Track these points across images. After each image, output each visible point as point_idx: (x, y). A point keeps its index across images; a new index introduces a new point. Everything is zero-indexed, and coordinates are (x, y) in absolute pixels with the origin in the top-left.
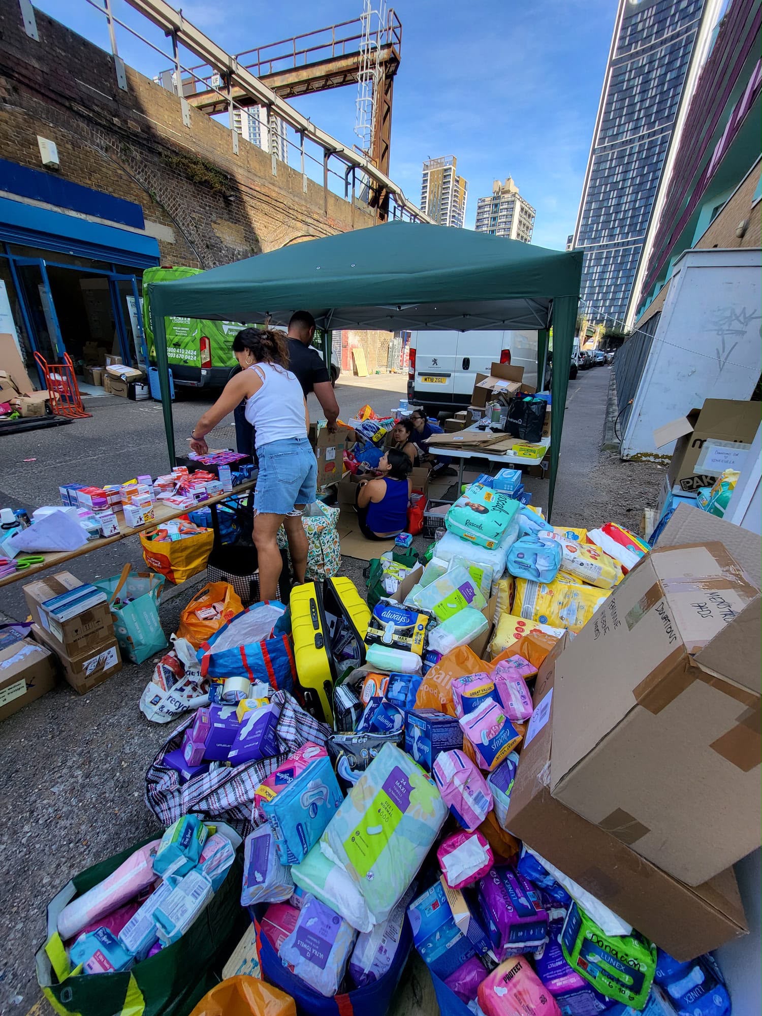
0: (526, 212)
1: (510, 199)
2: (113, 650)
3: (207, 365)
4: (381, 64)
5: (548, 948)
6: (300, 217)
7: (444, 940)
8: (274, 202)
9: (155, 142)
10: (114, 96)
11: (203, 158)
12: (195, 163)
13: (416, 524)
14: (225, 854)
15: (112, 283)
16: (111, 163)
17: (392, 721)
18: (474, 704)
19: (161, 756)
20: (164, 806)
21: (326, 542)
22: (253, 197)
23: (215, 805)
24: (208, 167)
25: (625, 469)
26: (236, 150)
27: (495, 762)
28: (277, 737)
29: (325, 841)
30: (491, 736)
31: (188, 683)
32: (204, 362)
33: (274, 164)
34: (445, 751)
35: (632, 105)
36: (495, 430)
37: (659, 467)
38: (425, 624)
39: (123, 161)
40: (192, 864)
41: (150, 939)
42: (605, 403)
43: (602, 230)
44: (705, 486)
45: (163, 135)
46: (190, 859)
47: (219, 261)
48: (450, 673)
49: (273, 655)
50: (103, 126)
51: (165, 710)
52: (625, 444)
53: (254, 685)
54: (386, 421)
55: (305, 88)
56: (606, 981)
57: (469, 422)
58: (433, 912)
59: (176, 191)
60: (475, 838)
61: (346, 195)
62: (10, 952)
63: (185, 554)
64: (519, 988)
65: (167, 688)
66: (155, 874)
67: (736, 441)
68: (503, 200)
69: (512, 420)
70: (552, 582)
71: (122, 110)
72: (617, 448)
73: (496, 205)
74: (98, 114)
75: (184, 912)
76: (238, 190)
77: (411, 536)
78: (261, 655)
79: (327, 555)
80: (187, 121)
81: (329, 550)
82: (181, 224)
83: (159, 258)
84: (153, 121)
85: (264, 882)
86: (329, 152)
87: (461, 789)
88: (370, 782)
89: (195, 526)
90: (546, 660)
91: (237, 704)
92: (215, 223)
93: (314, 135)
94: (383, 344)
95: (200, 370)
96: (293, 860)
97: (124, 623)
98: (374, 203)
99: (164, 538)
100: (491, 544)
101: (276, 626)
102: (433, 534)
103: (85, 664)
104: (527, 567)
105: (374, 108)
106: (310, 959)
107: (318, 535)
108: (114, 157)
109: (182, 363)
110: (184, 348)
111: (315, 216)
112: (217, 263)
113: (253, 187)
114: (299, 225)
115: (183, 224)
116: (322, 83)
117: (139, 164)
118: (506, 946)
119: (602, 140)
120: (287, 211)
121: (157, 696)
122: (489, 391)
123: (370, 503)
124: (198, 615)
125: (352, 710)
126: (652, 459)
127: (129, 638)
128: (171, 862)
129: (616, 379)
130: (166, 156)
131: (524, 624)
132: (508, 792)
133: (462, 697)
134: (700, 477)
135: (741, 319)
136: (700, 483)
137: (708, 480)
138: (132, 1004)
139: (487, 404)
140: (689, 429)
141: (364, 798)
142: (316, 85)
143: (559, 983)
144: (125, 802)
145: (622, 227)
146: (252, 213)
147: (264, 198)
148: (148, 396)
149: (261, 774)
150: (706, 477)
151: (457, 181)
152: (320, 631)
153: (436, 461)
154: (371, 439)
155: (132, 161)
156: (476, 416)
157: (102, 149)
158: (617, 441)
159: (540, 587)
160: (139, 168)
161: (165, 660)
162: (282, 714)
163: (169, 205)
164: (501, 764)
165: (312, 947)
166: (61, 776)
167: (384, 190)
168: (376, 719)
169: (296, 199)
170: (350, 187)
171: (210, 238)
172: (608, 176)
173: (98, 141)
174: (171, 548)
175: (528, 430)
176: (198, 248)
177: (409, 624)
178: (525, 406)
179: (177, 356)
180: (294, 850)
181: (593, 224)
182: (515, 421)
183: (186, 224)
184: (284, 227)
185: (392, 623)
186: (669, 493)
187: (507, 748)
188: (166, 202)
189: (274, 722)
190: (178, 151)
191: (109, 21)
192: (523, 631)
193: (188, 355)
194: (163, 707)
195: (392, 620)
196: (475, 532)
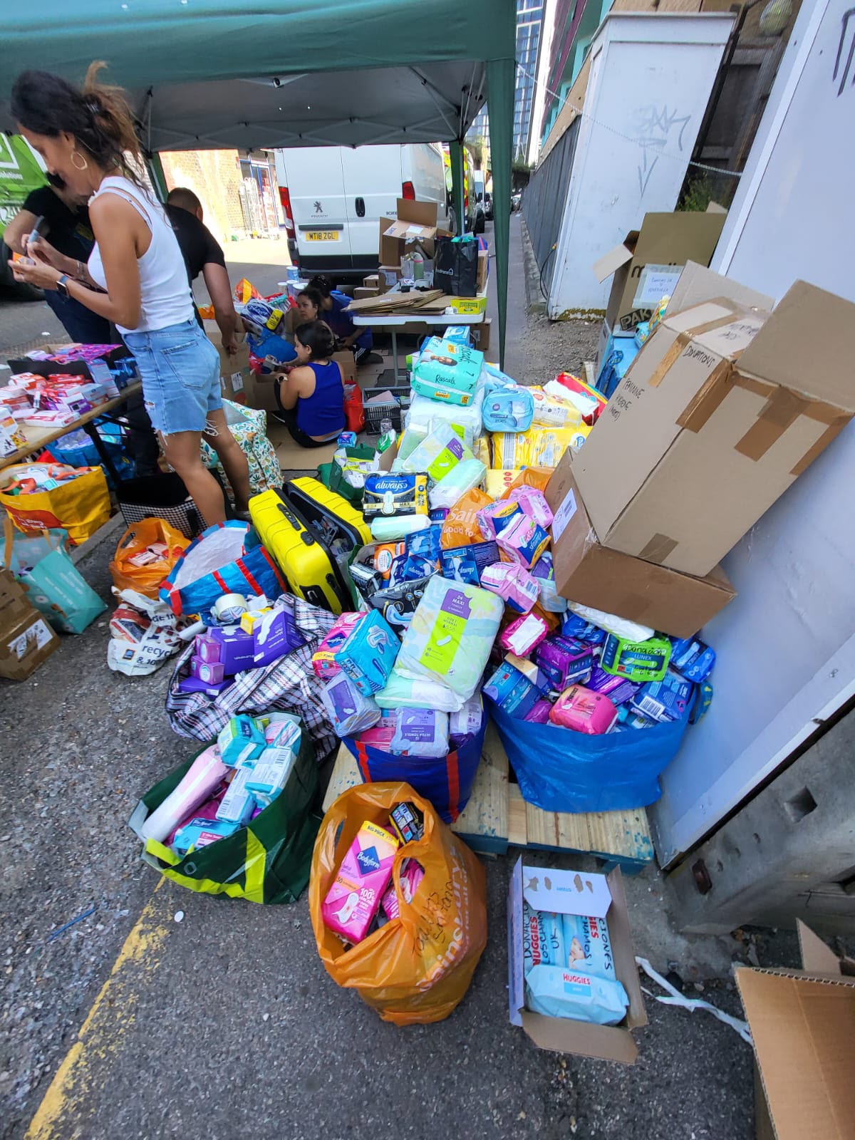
2: (40, 623)
5: (593, 673)
7: (518, 695)
13: (356, 420)
14: (290, 731)
17: (423, 571)
18: (505, 523)
19: (176, 686)
20: (200, 726)
21: (261, 453)
23: (261, 700)
25: (555, 330)
27: (534, 560)
28: (299, 631)
29: (399, 667)
30: (528, 540)
31: (160, 630)
34: (488, 566)
36: (423, 289)
37: (586, 323)
38: (424, 484)
40: (262, 747)
41: (250, 807)
42: (521, 258)
44: (642, 322)
46: (258, 744)
48: (471, 510)
49: (255, 571)
51: (145, 661)
52: (553, 301)
53: (248, 601)
54: (277, 299)
56: (638, 672)
57: (383, 288)
58: (505, 681)
60: (532, 617)
62: (91, 891)
63: (74, 504)
64: (580, 700)
65: (136, 640)
66: (227, 767)
67: (670, 264)
69: (441, 271)
70: (528, 431)
72: (543, 309)
75: (275, 775)
77: (354, 434)
78: (242, 575)
79: (267, 468)
81: (267, 463)
85: (356, 712)
87: (515, 582)
88: (428, 610)
89: (70, 468)
90: (552, 481)
91: (237, 622)
94: (229, 189)
96: (377, 688)
97: (41, 590)
99: (33, 490)
100: (465, 399)
101: (246, 544)
102: (378, 428)
103: (11, 645)
104: (502, 419)
106: (420, 741)
107: (250, 444)
118: (567, 678)
121: (128, 650)
122: (401, 241)
123: (299, 400)
124: (134, 563)
125: (374, 580)
126: (579, 316)
127: (54, 607)
128: (239, 752)
129: (528, 228)
131: (510, 474)
132: (550, 577)
133: (493, 519)
134: (638, 312)
135: (662, 122)
136: (638, 318)
137: (645, 314)
138: (254, 854)
139: (402, 258)
140: (626, 255)
141: (426, 623)
143: (606, 687)
144: (143, 749)
149: (298, 662)
150: (644, 310)
152: (304, 529)
153: (355, 346)
154: (265, 326)
156: (391, 278)
158: (543, 300)
159: (517, 438)
161: (118, 614)
162: (296, 612)
164: (537, 562)
165: (419, 733)
166: (50, 754)
168: (408, 571)
174: (52, 500)
175: (461, 282)
177: (407, 489)
178: (455, 249)
180: (376, 680)
182: (444, 272)
185: (389, 493)
186: (610, 336)
187: (541, 547)
189: (290, 619)
192: (511, 479)
194: (141, 659)
195: (389, 489)
196: (447, 389)
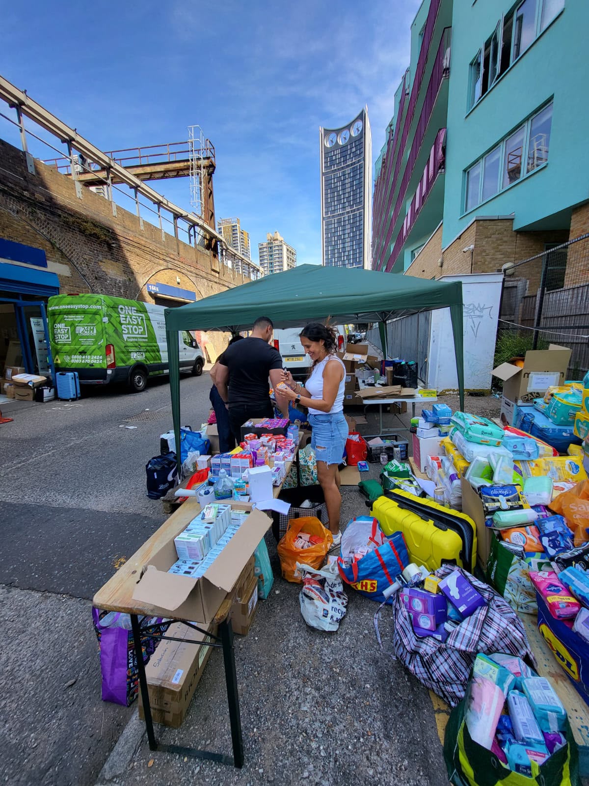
0: (290, 252)
1: (279, 244)
3: (112, 366)
4: (204, 168)
6: (162, 257)
8: (143, 248)
9: (56, 208)
10: (25, 177)
11: (91, 219)
12: (85, 222)
15: (18, 308)
16: (21, 222)
22: (128, 244)
24: (96, 224)
26: (115, 214)
32: (109, 363)
33: (142, 223)
35: (339, 195)
36: (383, 385)
39: (31, 220)
43: (337, 261)
44: (536, 398)
45: (62, 204)
47: (105, 288)
49: (399, 550)
50: (16, 197)
51: (334, 619)
55: (148, 177)
59: (71, 240)
61: (190, 242)
65: (326, 602)
68: (275, 245)
71: (31, 186)
73: (271, 248)
74: (12, 189)
76: (117, 240)
80: (79, 195)
82: (75, 264)
83: (58, 288)
84: (54, 194)
86: (177, 216)
92: (101, 261)
93: (167, 206)
95: (106, 370)
98: (208, 247)
100: (499, 443)
104: (521, 453)
105: (203, 191)
108: (23, 217)
109: (88, 367)
110: (90, 355)
111: (172, 256)
112: (104, 290)
113: (128, 237)
114: (161, 262)
115: (77, 263)
116: (162, 175)
117: (43, 222)
119: (327, 213)
120: (152, 253)
121: (324, 609)
122: (352, 362)
130: (64, 217)
134: (531, 393)
135: (479, 309)
136: (532, 397)
142: (157, 176)
145: (349, 260)
146: (128, 254)
147: (136, 245)
148: (53, 397)
150: (535, 393)
151: (243, 233)
155: (38, 220)
157: (13, 211)
160: (43, 225)
161: (308, 582)
163: (66, 250)
166: (298, 698)
167: (214, 240)
169: (158, 245)
170: (193, 238)
171: (98, 272)
172: (334, 232)
173: (11, 206)
176: (89, 279)
177: (513, 494)
179: (83, 362)
181: (332, 258)
183: (79, 263)
184: (151, 263)
185: (501, 496)
188: (64, 248)
190: (73, 214)
191: (21, 131)
193: (94, 359)
194: (332, 617)
196: (487, 437)
